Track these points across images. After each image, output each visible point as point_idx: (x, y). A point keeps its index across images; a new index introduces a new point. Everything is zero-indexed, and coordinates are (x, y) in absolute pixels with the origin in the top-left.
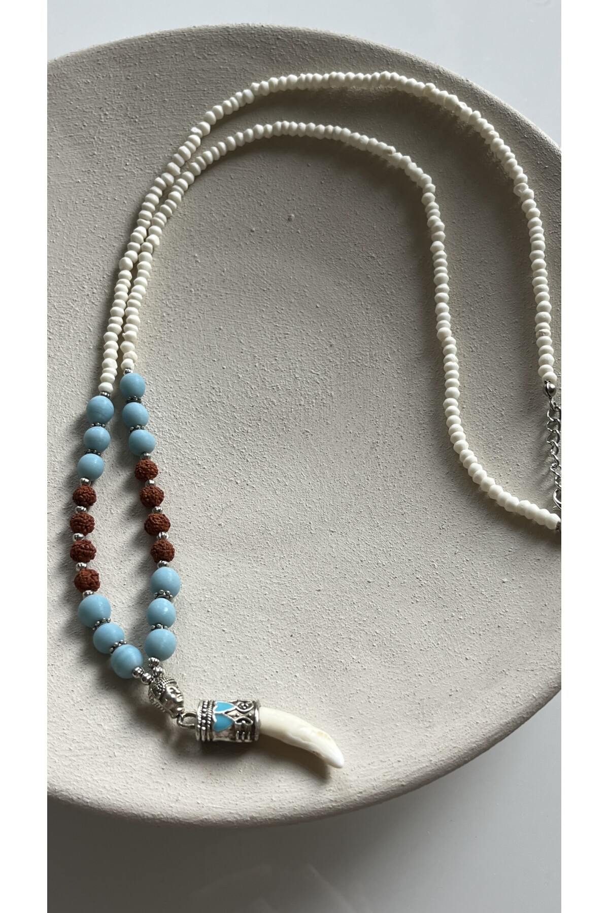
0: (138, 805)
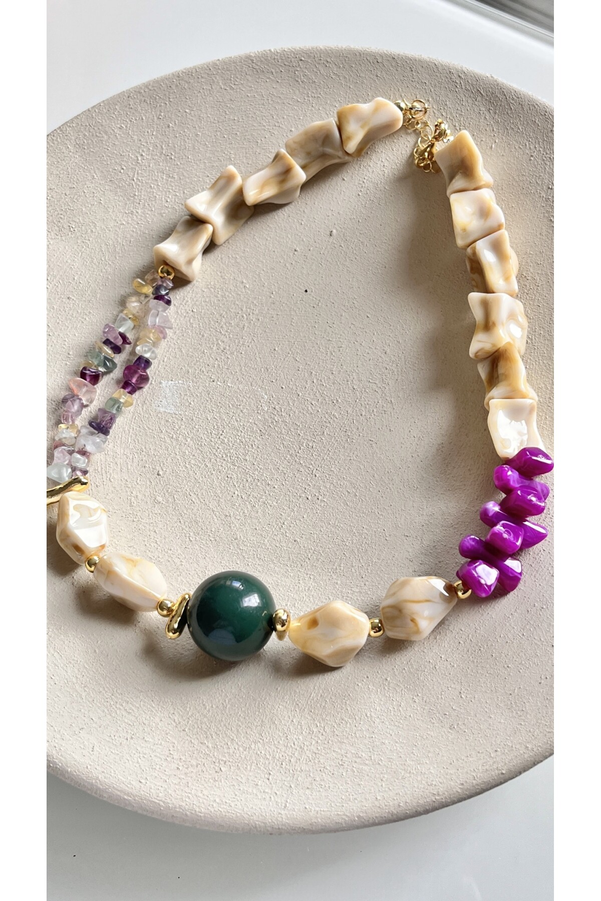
0: (249, 815)
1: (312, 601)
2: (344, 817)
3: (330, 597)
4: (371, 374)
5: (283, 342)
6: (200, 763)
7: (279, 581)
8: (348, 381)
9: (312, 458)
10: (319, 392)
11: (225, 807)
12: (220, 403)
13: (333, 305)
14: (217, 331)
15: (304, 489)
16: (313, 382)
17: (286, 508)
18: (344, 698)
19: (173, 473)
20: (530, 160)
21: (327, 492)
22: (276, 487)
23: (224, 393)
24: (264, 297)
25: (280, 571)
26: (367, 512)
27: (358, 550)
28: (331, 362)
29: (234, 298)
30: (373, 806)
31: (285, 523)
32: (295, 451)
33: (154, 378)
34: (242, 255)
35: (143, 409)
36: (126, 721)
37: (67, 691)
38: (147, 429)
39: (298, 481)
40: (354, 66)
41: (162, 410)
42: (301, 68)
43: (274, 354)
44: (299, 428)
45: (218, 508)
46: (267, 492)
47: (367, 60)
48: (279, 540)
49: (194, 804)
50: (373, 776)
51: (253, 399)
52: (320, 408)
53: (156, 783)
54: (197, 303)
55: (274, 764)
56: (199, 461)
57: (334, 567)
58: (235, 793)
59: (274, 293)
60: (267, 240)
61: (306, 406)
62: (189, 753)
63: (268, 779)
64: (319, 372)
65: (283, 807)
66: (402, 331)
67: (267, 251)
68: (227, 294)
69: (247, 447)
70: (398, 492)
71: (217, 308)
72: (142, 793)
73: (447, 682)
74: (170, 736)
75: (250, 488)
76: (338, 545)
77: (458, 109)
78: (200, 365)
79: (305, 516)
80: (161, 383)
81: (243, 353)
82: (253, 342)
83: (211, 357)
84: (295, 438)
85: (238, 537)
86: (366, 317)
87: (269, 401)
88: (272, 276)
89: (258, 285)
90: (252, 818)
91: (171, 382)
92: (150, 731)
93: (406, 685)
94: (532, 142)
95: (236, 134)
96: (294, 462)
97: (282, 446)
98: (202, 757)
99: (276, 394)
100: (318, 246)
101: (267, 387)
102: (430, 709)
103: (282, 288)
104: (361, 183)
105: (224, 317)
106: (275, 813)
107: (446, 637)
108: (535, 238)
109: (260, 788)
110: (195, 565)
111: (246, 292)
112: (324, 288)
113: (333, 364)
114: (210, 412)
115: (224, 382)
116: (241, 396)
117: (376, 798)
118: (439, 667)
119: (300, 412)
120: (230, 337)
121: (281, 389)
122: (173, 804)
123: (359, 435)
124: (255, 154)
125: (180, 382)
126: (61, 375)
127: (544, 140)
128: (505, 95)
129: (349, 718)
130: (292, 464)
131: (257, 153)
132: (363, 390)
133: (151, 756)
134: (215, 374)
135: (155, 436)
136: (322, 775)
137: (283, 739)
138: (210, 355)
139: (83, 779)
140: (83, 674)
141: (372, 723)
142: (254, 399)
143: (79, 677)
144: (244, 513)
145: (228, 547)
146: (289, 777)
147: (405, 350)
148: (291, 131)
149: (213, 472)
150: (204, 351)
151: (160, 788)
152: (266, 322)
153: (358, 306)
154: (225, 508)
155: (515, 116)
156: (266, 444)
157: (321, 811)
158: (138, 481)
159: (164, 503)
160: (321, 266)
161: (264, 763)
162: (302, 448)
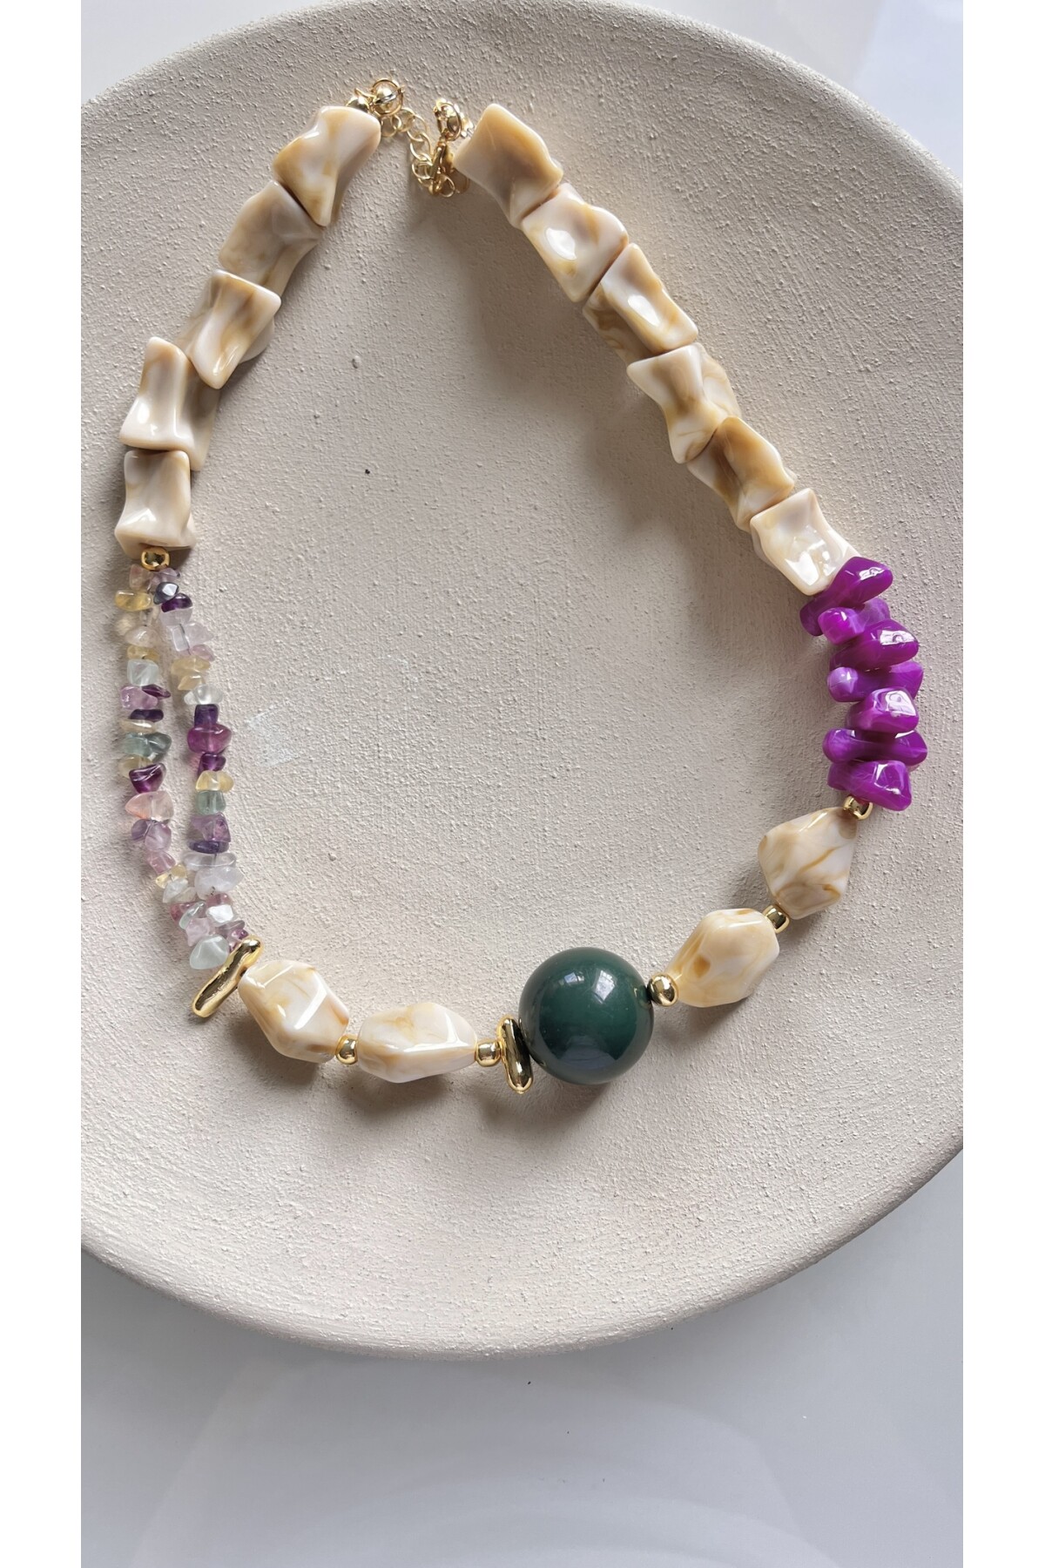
1: (653, 918)
2: (895, 1191)
3: (673, 899)
4: (533, 550)
5: (380, 567)
6: (668, 1227)
7: (593, 915)
8: (506, 578)
9: (523, 717)
10: (475, 615)
11: (741, 1267)
12: (346, 706)
13: (417, 473)
14: (275, 602)
15: (539, 767)
16: (458, 604)
17: (533, 807)
18: (783, 1029)
19: (350, 845)
20: (601, 104)
21: (574, 753)
22: (500, 784)
23: (344, 690)
24: (311, 514)
25: (583, 900)
26: (645, 754)
27: (667, 814)
28: (465, 561)
29: (268, 538)
30: (922, 1156)
31: (547, 829)
32: (494, 718)
33: (232, 723)
34: (241, 465)
35: (246, 778)
36: (535, 1230)
37: (432, 1240)
38: (271, 803)
39: (524, 759)
40: (242, 66)
41: (274, 763)
42: (158, 110)
43: (378, 592)
44: (479, 684)
45: (444, 858)
46: (494, 798)
47: (259, 45)
48: (553, 857)
49: (700, 1289)
50: (894, 1116)
51: (389, 676)
52: (491, 638)
53: (634, 1291)
54: (219, 575)
55: (760, 1171)
56: (373, 807)
57: (651, 855)
58: (740, 1242)
59: (322, 499)
60: (264, 422)
61: (469, 646)
62: (644, 1222)
63: (767, 1196)
64: (457, 585)
65: (812, 1223)
66: (540, 464)
67: (274, 440)
68: (255, 537)
69: (424, 749)
70: (671, 704)
71: (253, 567)
72: (628, 1315)
73: (903, 937)
74: (605, 1215)
75: (467, 806)
76: (637, 820)
77: (446, 67)
78: (284, 666)
79: (566, 805)
80: (246, 725)
81: (332, 614)
82: (335, 589)
83: (292, 646)
84: (484, 700)
85: (498, 884)
86: (477, 469)
87: (413, 665)
88: (304, 475)
89: (291, 499)
90: (784, 1261)
91: (259, 715)
92: (574, 1224)
93: (852, 968)
94: (590, 73)
95: (119, 273)
96: (503, 735)
97: (471, 722)
98: (665, 1217)
99: (417, 649)
100: (345, 394)
101: (397, 647)
102: (904, 984)
103: (329, 485)
104: (357, 261)
105: (272, 576)
106: (808, 1237)
107: (862, 875)
108: (665, 229)
109: (765, 1214)
110: (468, 957)
111: (280, 519)
112: (391, 455)
113: (470, 563)
114: (342, 727)
115: (333, 672)
116: (369, 680)
117: (919, 1144)
118: (880, 921)
119: (466, 658)
120: (299, 601)
121: (420, 639)
122: (675, 1304)
123: (569, 649)
124: (168, 292)
125: (272, 707)
126: (98, 799)
127: (607, 61)
128: (510, 11)
129: (810, 1053)
130: (502, 740)
131: (169, 290)
132: (536, 580)
133: (601, 1258)
134: (313, 668)
135: (291, 807)
136: (830, 1151)
137: (746, 1131)
138: (288, 643)
139: (542, 1347)
140: (434, 1202)
141: (843, 1043)
142: (390, 673)
143: (432, 1210)
144: (482, 845)
145: (493, 905)
146: (791, 1179)
147: (560, 491)
148: (201, 226)
149: (403, 812)
150: (276, 643)
151: (644, 1295)
152: (337, 551)
153: (455, 456)
154: (453, 854)
155: (542, 39)
156: (449, 731)
157: (862, 1200)
158: (312, 886)
159: (367, 895)
160: (366, 422)
161: (746, 1177)
162: (501, 709)
